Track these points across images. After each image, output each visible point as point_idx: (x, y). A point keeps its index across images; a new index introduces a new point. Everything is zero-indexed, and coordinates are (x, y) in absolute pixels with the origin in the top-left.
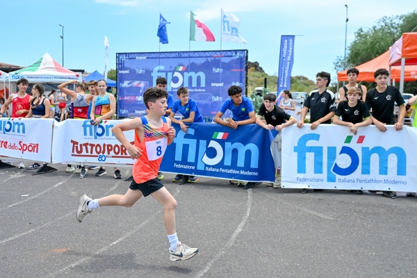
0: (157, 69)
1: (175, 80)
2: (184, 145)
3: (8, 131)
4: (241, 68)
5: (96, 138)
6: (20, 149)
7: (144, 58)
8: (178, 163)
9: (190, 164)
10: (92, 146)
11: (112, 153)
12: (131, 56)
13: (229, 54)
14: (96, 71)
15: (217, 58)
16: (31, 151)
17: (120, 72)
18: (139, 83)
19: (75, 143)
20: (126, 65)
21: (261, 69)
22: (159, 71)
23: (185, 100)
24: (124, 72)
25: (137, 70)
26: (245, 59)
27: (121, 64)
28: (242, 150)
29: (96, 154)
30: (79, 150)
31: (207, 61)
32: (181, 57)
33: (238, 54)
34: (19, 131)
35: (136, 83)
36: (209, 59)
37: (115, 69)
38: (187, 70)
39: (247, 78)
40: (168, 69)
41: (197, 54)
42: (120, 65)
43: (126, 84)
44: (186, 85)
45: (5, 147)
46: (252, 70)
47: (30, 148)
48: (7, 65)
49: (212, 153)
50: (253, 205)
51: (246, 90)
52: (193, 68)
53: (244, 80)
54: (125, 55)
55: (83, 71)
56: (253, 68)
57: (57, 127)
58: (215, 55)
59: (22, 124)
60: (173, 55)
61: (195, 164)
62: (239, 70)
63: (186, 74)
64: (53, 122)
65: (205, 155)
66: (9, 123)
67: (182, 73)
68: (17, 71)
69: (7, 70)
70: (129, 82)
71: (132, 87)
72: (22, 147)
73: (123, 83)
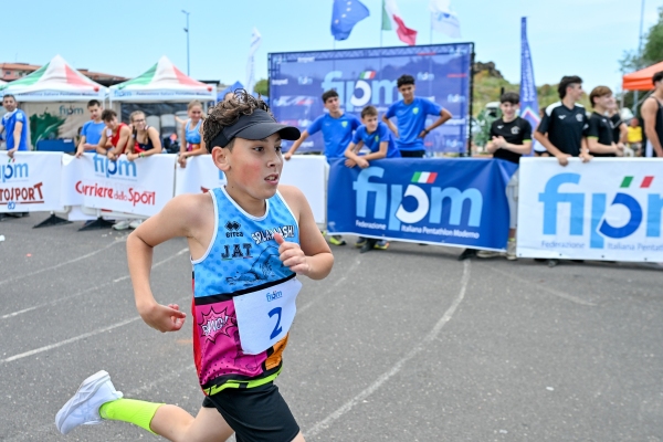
0: (330, 76)
1: (359, 93)
2: (369, 193)
3: (114, 172)
4: (463, 71)
6: (130, 200)
7: (311, 59)
8: (361, 219)
9: (379, 221)
12: (290, 57)
13: (444, 49)
14: (238, 83)
15: (427, 57)
16: (145, 202)
17: (274, 82)
18: (304, 100)
20: (284, 71)
21: (498, 73)
22: (334, 80)
23: (373, 126)
24: (279, 82)
25: (300, 79)
26: (469, 58)
28: (457, 198)
31: (412, 63)
32: (367, 57)
33: (459, 50)
34: (127, 173)
35: (298, 100)
36: (415, 59)
38: (377, 77)
39: (472, 88)
40: (350, 77)
41: (392, 52)
42: (274, 71)
43: (282, 102)
44: (376, 101)
45: (110, 196)
46: (484, 75)
47: (145, 198)
48: (106, 76)
49: (410, 204)
50: (470, 282)
51: (471, 107)
52: (386, 73)
53: (467, 91)
54: (280, 56)
55: (218, 83)
56: (486, 72)
58: (422, 52)
60: (356, 54)
61: (386, 221)
62: (459, 76)
63: (375, 83)
65: (401, 208)
66: (113, 161)
67: (369, 82)
68: (121, 85)
69: (107, 83)
70: (287, 98)
71: (292, 106)
72: (133, 197)
73: (278, 99)
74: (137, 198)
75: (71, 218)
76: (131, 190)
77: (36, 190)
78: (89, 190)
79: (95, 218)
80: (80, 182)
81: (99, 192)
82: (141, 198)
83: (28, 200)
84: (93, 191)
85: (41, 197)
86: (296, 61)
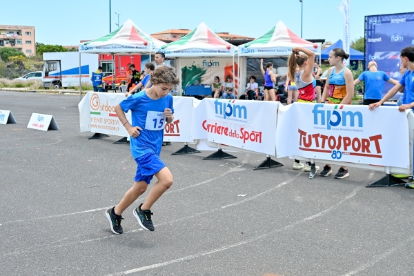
3: (229, 115)
5: (329, 128)
6: (241, 138)
7: (403, 20)
10: (324, 137)
11: (350, 149)
12: (384, 18)
16: (253, 140)
17: (370, 40)
18: (396, 55)
19: (302, 133)
20: (378, 31)
24: (374, 40)
25: (392, 37)
27: (371, 30)
29: (329, 149)
30: (307, 142)
34: (240, 116)
35: (391, 55)
37: (363, 37)
42: (369, 30)
45: (226, 135)
47: (253, 137)
54: (376, 18)
55: (323, 41)
57: (282, 113)
59: (244, 107)
64: (278, 106)
66: (229, 106)
68: (247, 44)
70: (381, 53)
71: (385, 59)
72: (244, 136)
73: (373, 55)
74: (246, 137)
75: (199, 148)
76: (242, 129)
77: (175, 126)
78: (210, 127)
79: (217, 150)
80: (205, 121)
81: (218, 130)
82: (250, 136)
83: (169, 133)
84: (214, 128)
85: (178, 132)
86: (390, 22)
